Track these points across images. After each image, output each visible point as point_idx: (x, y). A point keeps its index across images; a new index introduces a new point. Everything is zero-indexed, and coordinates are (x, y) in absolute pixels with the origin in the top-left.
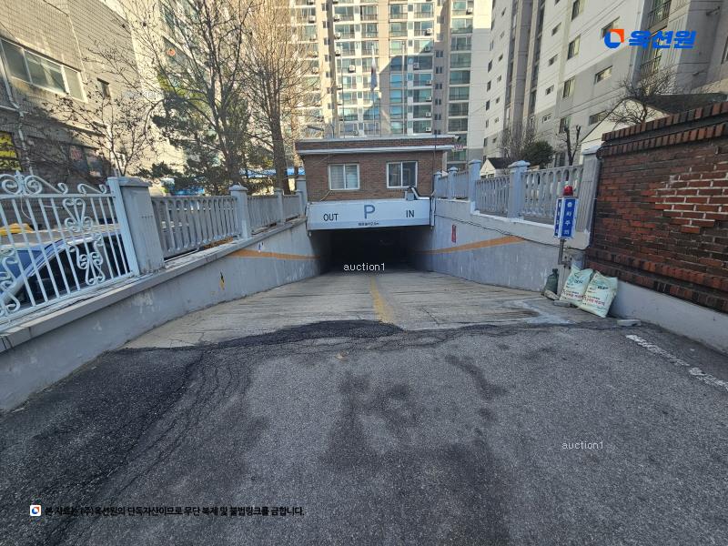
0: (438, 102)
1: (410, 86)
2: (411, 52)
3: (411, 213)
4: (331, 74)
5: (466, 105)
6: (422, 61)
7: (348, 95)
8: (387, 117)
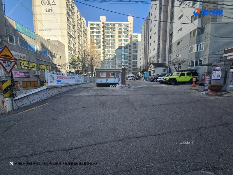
0: (130, 57)
1: (123, 53)
2: (123, 45)
3: (115, 81)
4: (104, 49)
5: (137, 58)
6: (126, 48)
7: (108, 54)
8: (117, 60)
